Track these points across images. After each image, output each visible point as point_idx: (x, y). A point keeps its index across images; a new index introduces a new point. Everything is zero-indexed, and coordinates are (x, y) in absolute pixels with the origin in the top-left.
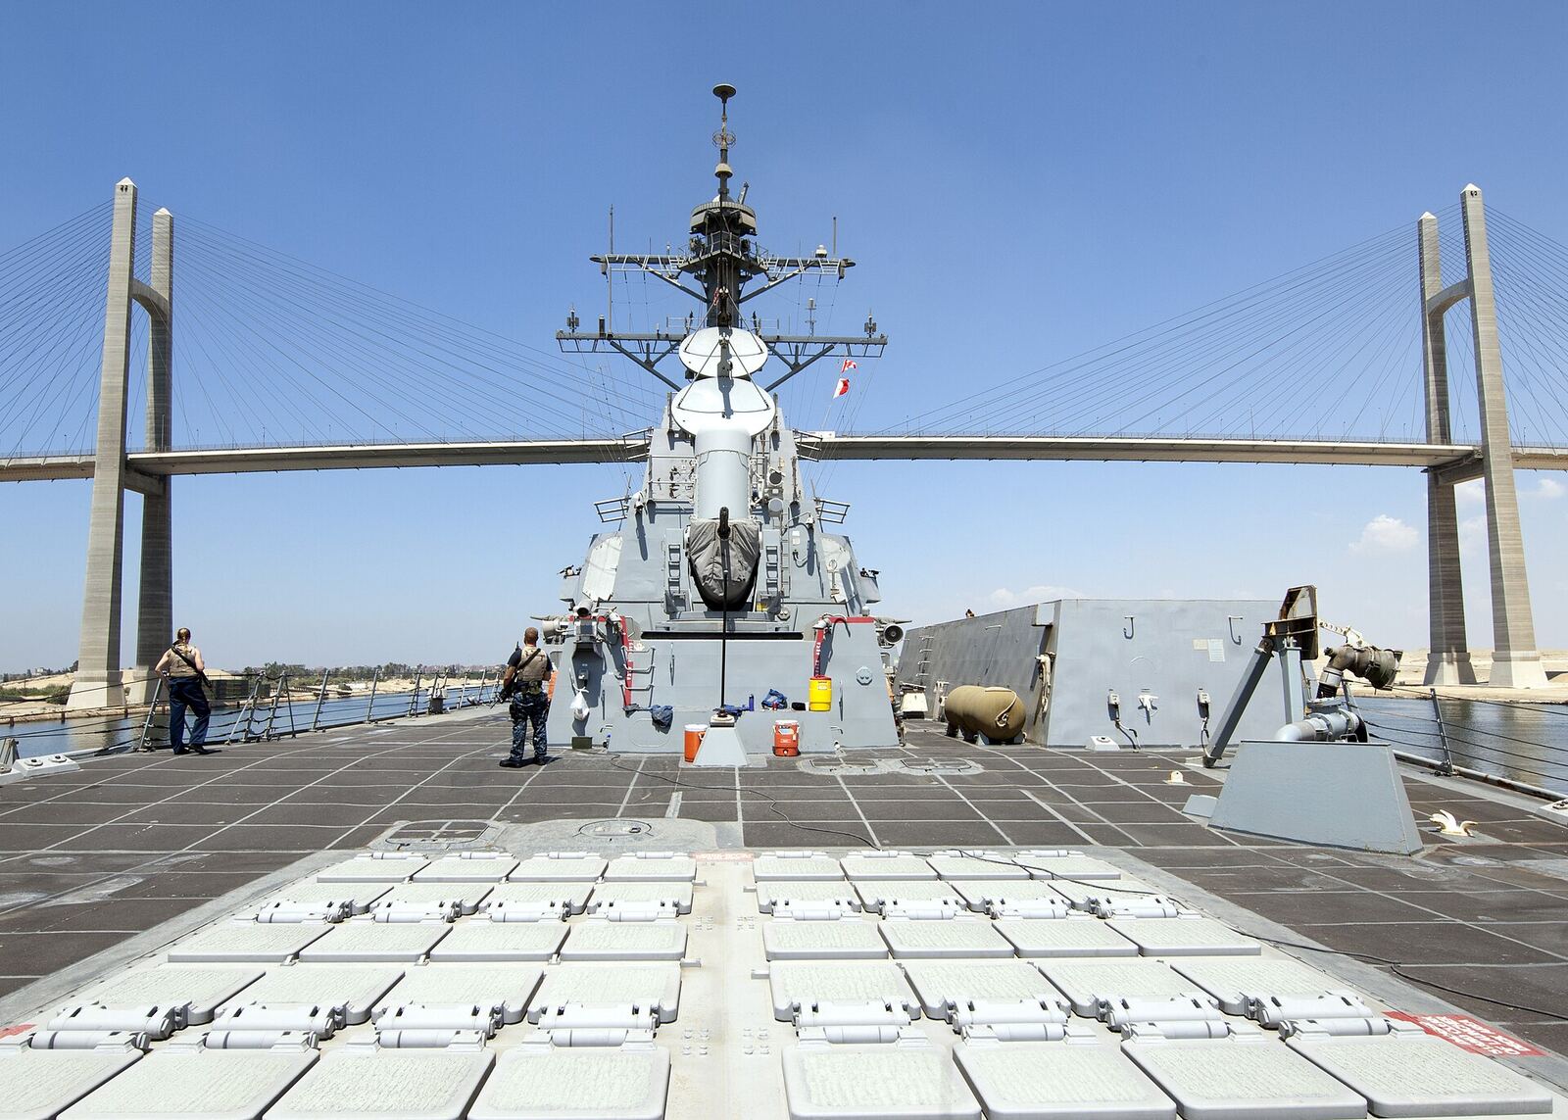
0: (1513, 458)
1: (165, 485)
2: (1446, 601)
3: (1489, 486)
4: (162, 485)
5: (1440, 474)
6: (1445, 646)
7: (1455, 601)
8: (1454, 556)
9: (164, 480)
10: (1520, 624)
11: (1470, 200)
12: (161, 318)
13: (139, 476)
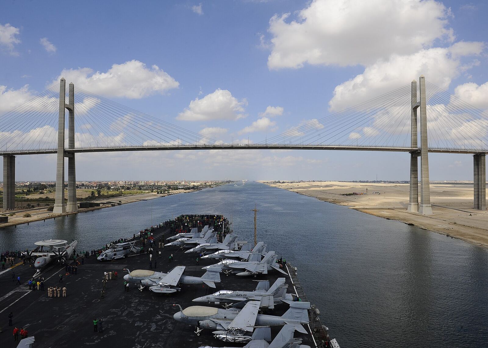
0: (428, 150)
5: (413, 154)
6: (412, 201)
7: (416, 189)
8: (416, 176)
9: (73, 154)
10: (426, 197)
11: (421, 79)
12: (71, 111)
13: (67, 154)
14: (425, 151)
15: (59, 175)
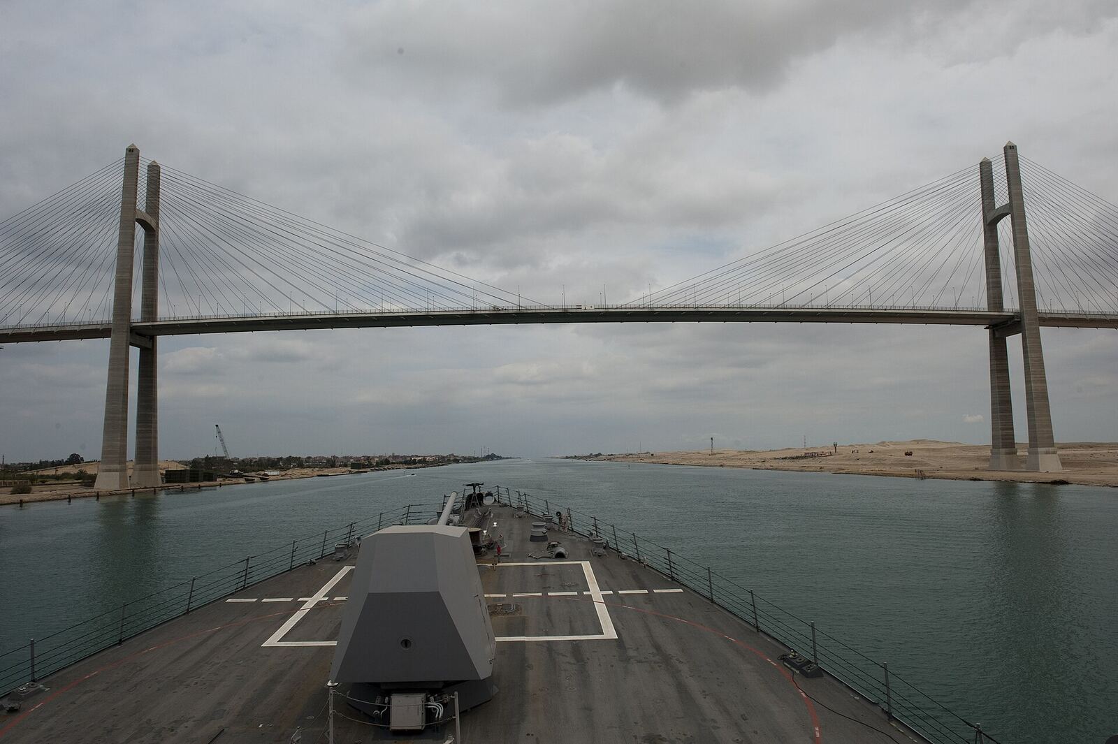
0: (1039, 320)
1: (153, 341)
2: (1001, 414)
3: (1024, 339)
4: (151, 343)
5: (997, 330)
6: (1001, 444)
7: (1008, 414)
8: (1006, 384)
9: (153, 339)
10: (1045, 430)
11: (1010, 151)
12: (151, 232)
13: (138, 337)
14: (1032, 320)
15: (115, 388)
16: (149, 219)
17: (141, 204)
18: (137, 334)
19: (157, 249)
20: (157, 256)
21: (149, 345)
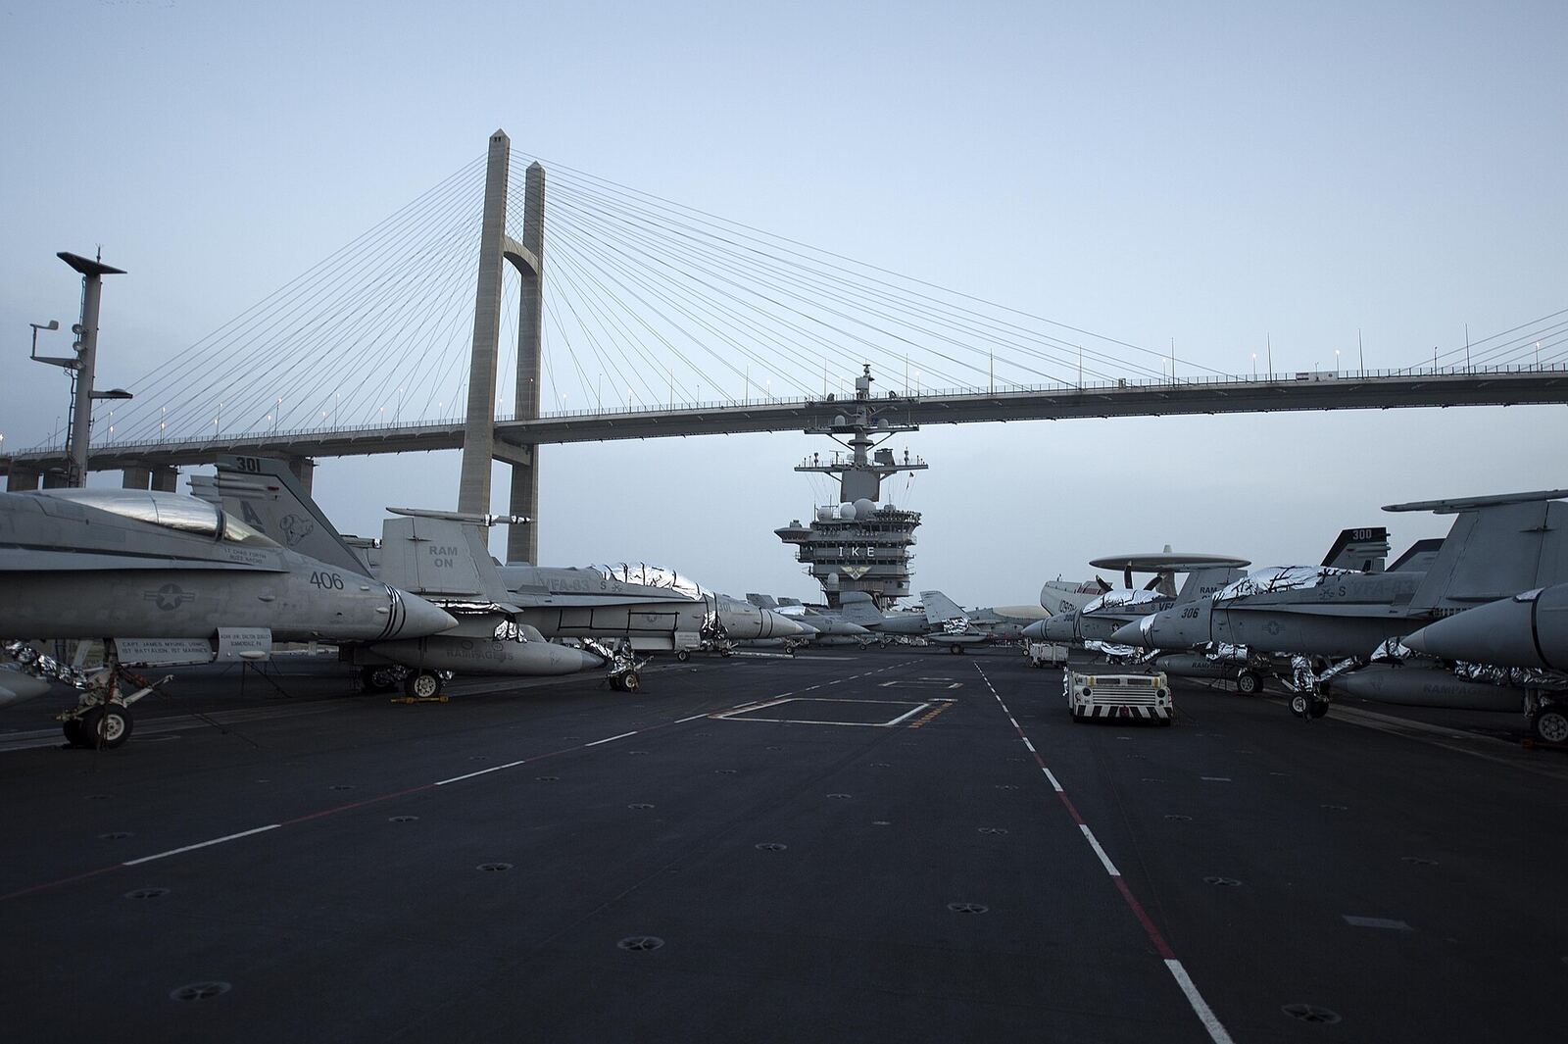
1: (533, 453)
4: (530, 455)
9: (531, 451)
12: (531, 276)
13: (506, 446)
16: (527, 255)
17: (514, 229)
18: (505, 441)
19: (541, 304)
20: (540, 317)
21: (525, 460)
